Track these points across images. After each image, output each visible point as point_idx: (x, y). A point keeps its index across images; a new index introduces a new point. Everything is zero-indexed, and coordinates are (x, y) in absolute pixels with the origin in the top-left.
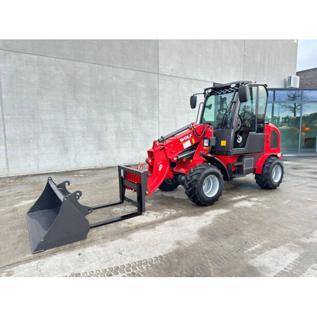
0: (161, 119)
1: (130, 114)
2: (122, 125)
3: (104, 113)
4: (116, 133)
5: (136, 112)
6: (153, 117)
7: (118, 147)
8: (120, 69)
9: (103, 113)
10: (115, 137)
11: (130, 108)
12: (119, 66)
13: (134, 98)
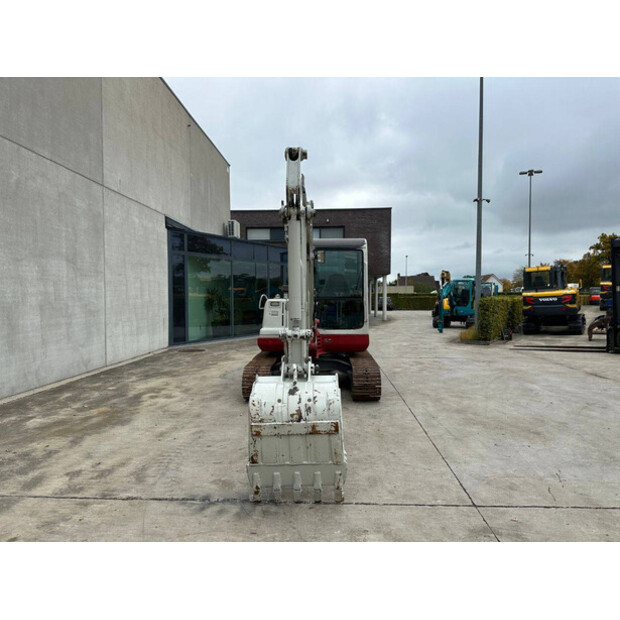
0: (108, 276)
1: (64, 263)
2: (51, 289)
3: (22, 260)
4: (41, 308)
5: (72, 260)
6: (97, 272)
7: (44, 343)
8: (49, 162)
9: (18, 260)
10: (39, 319)
11: (64, 250)
12: (46, 154)
13: (70, 230)
